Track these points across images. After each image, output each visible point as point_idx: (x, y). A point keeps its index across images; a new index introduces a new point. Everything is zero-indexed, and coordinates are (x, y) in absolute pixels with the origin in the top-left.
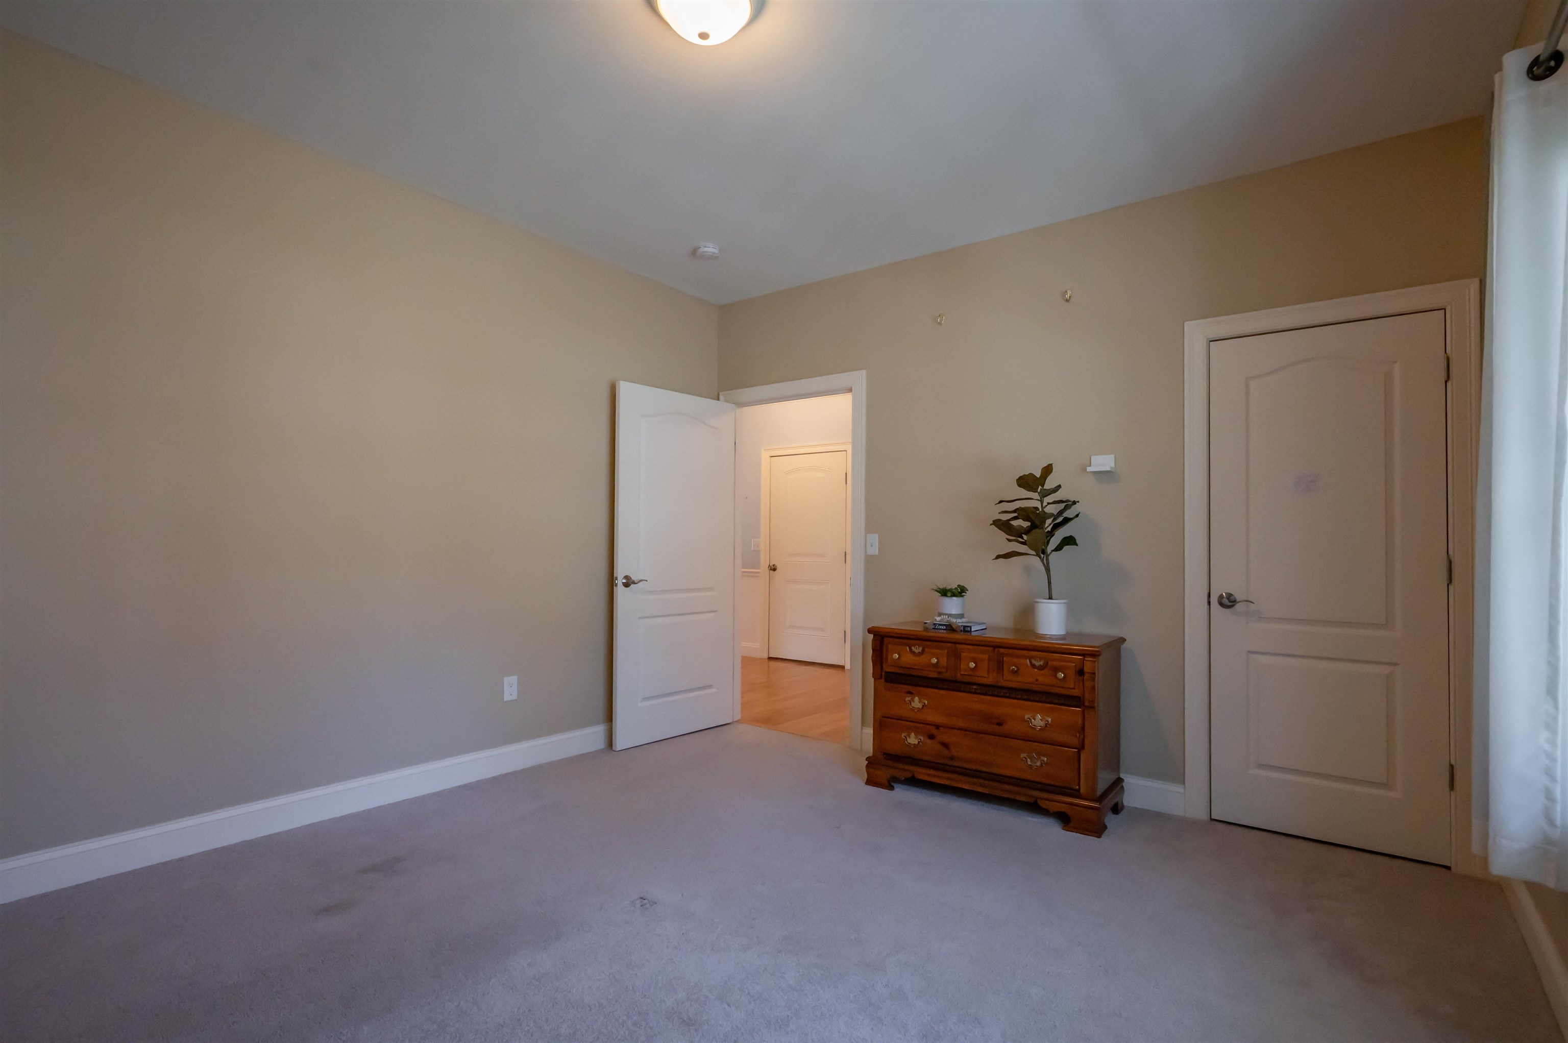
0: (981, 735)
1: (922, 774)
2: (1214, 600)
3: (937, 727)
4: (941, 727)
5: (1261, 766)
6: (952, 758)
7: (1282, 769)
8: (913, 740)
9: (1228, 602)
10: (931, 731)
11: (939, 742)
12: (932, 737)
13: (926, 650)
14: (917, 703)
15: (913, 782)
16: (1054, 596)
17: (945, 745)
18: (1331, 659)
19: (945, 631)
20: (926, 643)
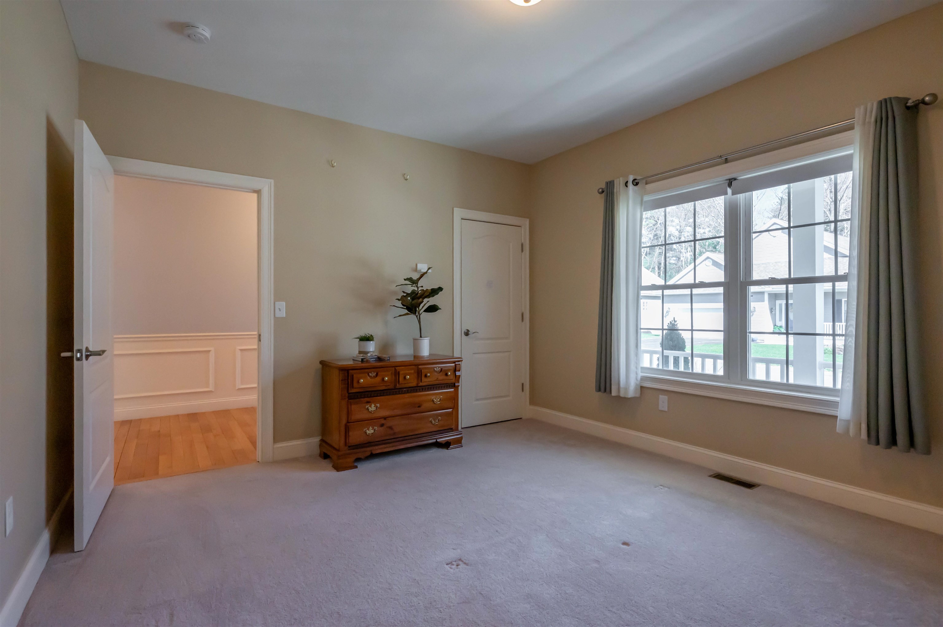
0: (410, 416)
1: (378, 450)
2: (463, 332)
3: (385, 418)
4: (387, 417)
5: (477, 400)
6: (394, 434)
7: (490, 398)
8: (370, 431)
9: (467, 334)
10: (381, 421)
11: (387, 427)
12: (382, 425)
13: (379, 374)
14: (372, 408)
15: (373, 456)
16: (422, 336)
17: (391, 428)
18: (501, 352)
19: (374, 362)
20: (378, 369)
